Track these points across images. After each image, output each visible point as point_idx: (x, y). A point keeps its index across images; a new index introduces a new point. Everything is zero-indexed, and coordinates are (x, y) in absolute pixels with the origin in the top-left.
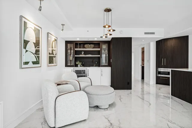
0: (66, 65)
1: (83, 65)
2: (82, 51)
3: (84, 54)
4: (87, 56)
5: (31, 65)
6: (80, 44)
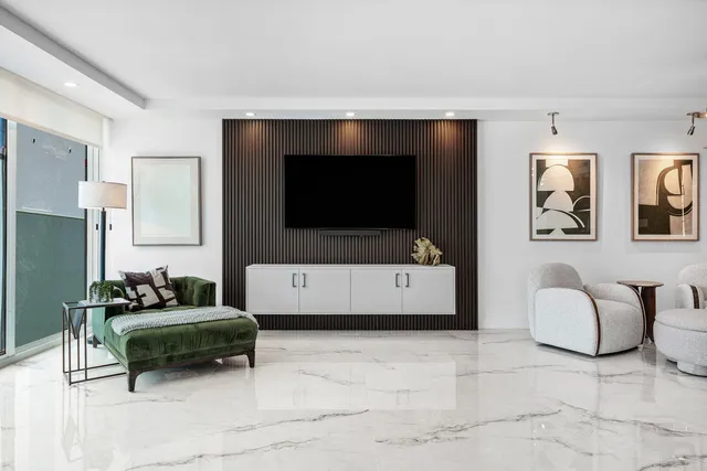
5: (558, 234)
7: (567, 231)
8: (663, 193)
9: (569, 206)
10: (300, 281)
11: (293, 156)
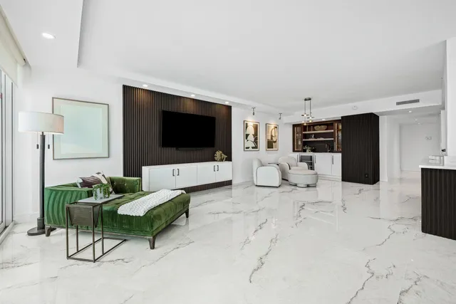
0: (294, 151)
1: (314, 151)
2: (312, 134)
3: (315, 137)
4: (318, 139)
5: (251, 149)
6: (309, 126)
7: (253, 148)
8: (272, 136)
9: (253, 139)
10: (176, 173)
11: (166, 111)
